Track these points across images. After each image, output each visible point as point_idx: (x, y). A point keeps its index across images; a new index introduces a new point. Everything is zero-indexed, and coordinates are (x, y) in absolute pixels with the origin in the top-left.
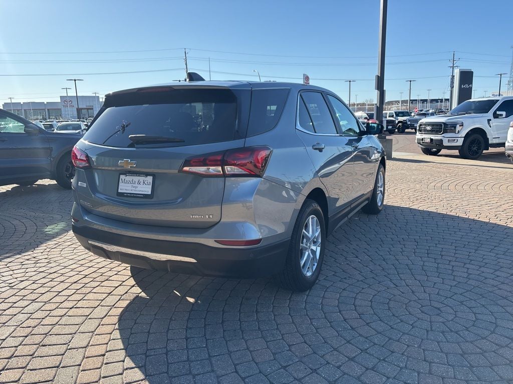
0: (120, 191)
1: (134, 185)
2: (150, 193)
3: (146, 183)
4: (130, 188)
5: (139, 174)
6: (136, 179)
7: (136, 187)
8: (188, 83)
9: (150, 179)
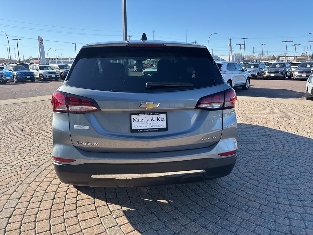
0: (133, 128)
1: (148, 122)
2: (165, 126)
3: (160, 119)
4: (145, 125)
5: (152, 113)
6: (150, 117)
7: (150, 124)
8: (142, 42)
9: (163, 116)
